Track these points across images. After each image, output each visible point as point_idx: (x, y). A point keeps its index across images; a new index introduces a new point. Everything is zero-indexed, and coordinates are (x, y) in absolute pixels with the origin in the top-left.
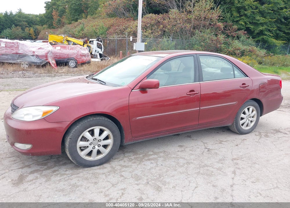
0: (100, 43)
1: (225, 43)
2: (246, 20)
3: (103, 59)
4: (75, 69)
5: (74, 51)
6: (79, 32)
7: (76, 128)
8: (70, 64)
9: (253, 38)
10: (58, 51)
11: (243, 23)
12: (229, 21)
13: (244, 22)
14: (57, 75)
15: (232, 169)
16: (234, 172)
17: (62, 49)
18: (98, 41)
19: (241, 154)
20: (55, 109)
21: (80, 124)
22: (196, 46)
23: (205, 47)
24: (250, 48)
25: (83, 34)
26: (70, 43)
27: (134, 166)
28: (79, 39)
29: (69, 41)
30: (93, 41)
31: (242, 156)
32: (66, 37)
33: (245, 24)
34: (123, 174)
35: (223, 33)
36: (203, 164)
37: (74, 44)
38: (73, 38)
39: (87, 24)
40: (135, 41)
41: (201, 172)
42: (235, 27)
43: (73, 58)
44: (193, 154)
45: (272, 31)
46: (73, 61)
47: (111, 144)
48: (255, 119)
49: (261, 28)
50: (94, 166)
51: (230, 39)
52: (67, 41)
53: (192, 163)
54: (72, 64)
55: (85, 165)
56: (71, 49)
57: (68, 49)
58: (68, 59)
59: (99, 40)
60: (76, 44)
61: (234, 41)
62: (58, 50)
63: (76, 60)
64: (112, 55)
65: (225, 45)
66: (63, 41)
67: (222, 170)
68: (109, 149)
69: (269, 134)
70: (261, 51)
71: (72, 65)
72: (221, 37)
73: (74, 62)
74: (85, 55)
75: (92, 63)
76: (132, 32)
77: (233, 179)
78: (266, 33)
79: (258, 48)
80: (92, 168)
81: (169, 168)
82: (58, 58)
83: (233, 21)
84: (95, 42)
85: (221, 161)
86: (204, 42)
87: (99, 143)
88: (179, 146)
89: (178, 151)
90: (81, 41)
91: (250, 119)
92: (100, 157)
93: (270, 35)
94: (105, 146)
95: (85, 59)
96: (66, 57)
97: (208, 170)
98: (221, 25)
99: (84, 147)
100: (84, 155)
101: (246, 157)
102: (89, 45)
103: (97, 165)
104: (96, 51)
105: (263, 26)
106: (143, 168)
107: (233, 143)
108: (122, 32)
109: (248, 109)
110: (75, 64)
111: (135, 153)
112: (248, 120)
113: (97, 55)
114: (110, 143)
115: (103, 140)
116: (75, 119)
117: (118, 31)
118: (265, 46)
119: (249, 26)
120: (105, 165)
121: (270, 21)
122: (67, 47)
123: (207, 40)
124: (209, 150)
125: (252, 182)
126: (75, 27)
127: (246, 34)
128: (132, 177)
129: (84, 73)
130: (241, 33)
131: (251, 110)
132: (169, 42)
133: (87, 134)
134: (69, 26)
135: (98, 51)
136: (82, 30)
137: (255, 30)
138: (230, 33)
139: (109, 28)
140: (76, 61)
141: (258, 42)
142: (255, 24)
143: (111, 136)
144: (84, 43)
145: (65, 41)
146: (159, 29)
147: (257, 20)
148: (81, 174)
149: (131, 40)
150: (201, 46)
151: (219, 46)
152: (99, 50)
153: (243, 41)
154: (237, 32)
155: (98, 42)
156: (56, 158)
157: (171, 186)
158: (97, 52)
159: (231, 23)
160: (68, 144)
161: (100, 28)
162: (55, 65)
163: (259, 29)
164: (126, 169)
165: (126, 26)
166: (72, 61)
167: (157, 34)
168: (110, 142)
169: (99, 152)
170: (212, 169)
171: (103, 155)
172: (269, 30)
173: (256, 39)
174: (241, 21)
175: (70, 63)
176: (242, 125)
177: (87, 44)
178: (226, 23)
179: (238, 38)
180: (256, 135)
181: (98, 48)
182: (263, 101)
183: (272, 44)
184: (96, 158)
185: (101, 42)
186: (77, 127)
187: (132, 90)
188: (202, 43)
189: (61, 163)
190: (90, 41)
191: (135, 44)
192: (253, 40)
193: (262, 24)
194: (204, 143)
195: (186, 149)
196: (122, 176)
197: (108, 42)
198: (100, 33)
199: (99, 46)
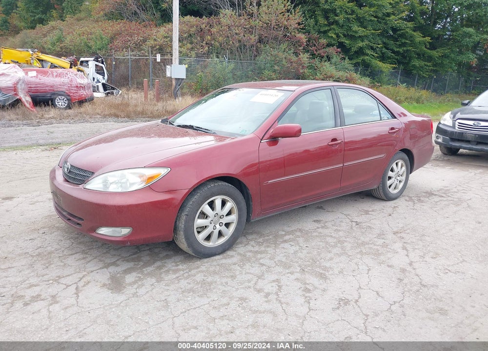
0: (101, 65)
1: (310, 67)
2: (338, 30)
3: (109, 93)
4: (69, 111)
5: (63, 79)
6: (54, 44)
7: (194, 200)
8: (56, 103)
9: (350, 59)
10: (33, 80)
11: (334, 36)
12: (313, 31)
13: (335, 34)
14: (43, 123)
15: (401, 245)
16: (404, 248)
17: (39, 76)
18: (97, 61)
19: (401, 225)
20: (163, 171)
21: (198, 193)
22: (267, 72)
23: (280, 73)
24: (346, 74)
25: (61, 48)
26: (44, 64)
27: (270, 250)
28: (61, 58)
29: (42, 60)
30: (88, 62)
31: (403, 227)
32: (37, 53)
33: (337, 37)
34: (261, 261)
35: (306, 50)
36: (360, 242)
37: (53, 66)
38: (50, 56)
39: (68, 31)
40: (167, 62)
41: (364, 251)
42: (324, 41)
43: (62, 91)
44: (340, 231)
45: (376, 49)
46: (63, 97)
47: (235, 222)
48: (404, 178)
49: (361, 44)
50: (215, 255)
51: (316, 60)
52: (39, 60)
53: (346, 241)
54: (61, 102)
55: (204, 255)
56: (56, 76)
57: (51, 75)
58: (54, 94)
59: (99, 60)
60: (56, 67)
61: (323, 63)
62: (32, 77)
63: (69, 96)
64: (123, 85)
65: (310, 71)
66: (32, 61)
67: (388, 247)
68: (232, 228)
69: (422, 199)
70: (363, 79)
71: (60, 104)
72: (305, 57)
73: (65, 99)
74: (84, 87)
75: (95, 100)
76: (158, 47)
77: (407, 256)
78: (369, 52)
79: (358, 76)
80: (212, 258)
81: (319, 251)
82: (33, 92)
83: (320, 32)
84: (92, 64)
85: (381, 235)
86: (278, 66)
87: (221, 221)
88: (314, 221)
89: (318, 228)
90: (64, 62)
91: (398, 178)
92: (222, 240)
93: (374, 56)
94: (227, 225)
95: (84, 93)
96: (50, 90)
97: (370, 248)
98: (303, 37)
99: (201, 228)
100: (202, 240)
101: (409, 229)
102: (82, 68)
103: (219, 254)
104: (94, 79)
105: (363, 41)
106: (285, 252)
107: (383, 212)
108: (138, 46)
109: (397, 164)
110: (67, 102)
111: (260, 234)
112: (396, 181)
113: (98, 86)
114: (234, 220)
115: (226, 215)
116: (194, 186)
117: (130, 45)
118: (368, 73)
119: (343, 40)
120: (229, 253)
121: (373, 34)
122: (50, 72)
123: (284, 62)
124: (357, 223)
125: (432, 258)
126: (45, 36)
127: (340, 53)
128: (277, 265)
129: (90, 118)
130: (331, 50)
131: (400, 164)
132: (224, 65)
133: (206, 208)
134: (31, 33)
135: (98, 78)
136: (60, 40)
137: (352, 46)
138: (316, 51)
139: (112, 39)
140: (68, 98)
141: (356, 65)
142: (352, 37)
143: (236, 210)
144: (71, 64)
145: (35, 62)
146: (204, 42)
147: (353, 32)
148: (203, 268)
149: (159, 60)
150: (275, 71)
151: (301, 71)
152: (100, 77)
153: (335, 64)
154: (327, 49)
155: (97, 63)
156: (148, 250)
157: (336, 271)
158: (96, 80)
159: (316, 35)
160: (183, 223)
161: (97, 39)
162: (32, 104)
163: (357, 45)
164: (263, 256)
165: (145, 35)
166: (60, 97)
167: (202, 50)
168: (234, 218)
169: (220, 234)
170: (376, 247)
171: (225, 238)
172: (372, 48)
173: (354, 61)
174: (330, 32)
175: (56, 101)
176: (390, 187)
177: (77, 67)
178: (309, 34)
179: (329, 59)
180: (406, 200)
181: (97, 73)
182: (415, 152)
183: (377, 69)
184: (217, 243)
185: (103, 63)
186: (195, 197)
187: (261, 140)
188: (276, 67)
189: (161, 255)
190: (82, 62)
191: (168, 67)
192: (350, 62)
193: (362, 38)
194: (346, 215)
195: (326, 224)
196: (263, 265)
197: (114, 63)
198: (98, 47)
199: (99, 71)
